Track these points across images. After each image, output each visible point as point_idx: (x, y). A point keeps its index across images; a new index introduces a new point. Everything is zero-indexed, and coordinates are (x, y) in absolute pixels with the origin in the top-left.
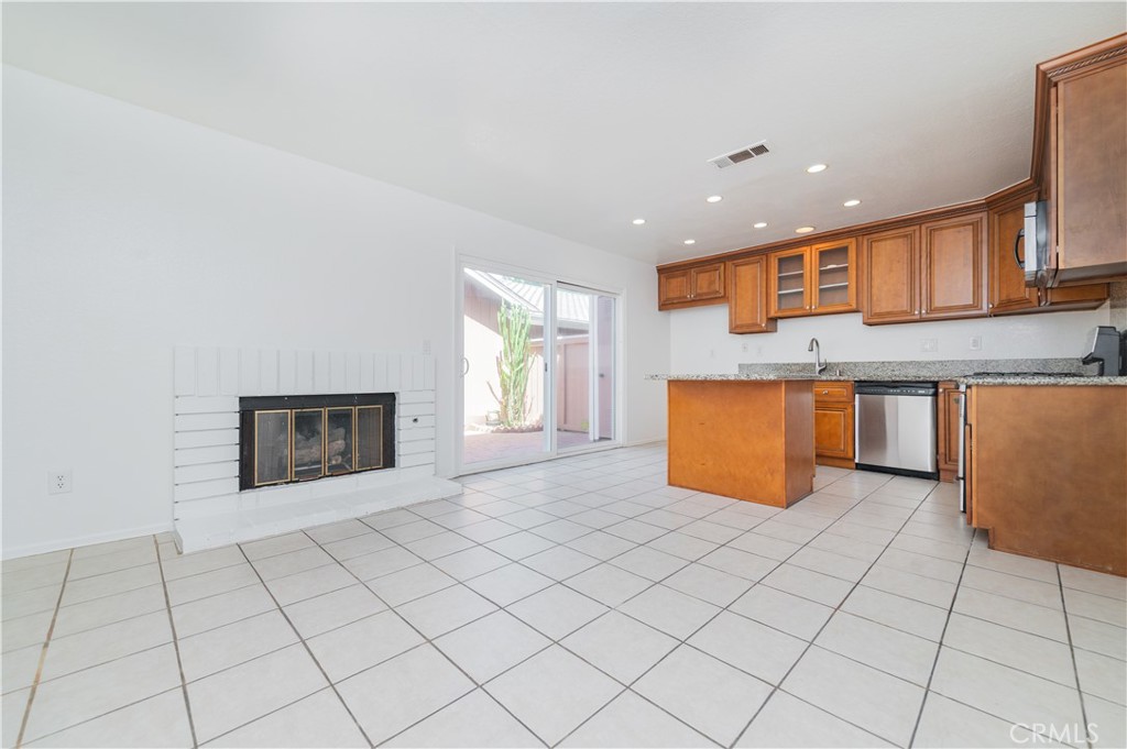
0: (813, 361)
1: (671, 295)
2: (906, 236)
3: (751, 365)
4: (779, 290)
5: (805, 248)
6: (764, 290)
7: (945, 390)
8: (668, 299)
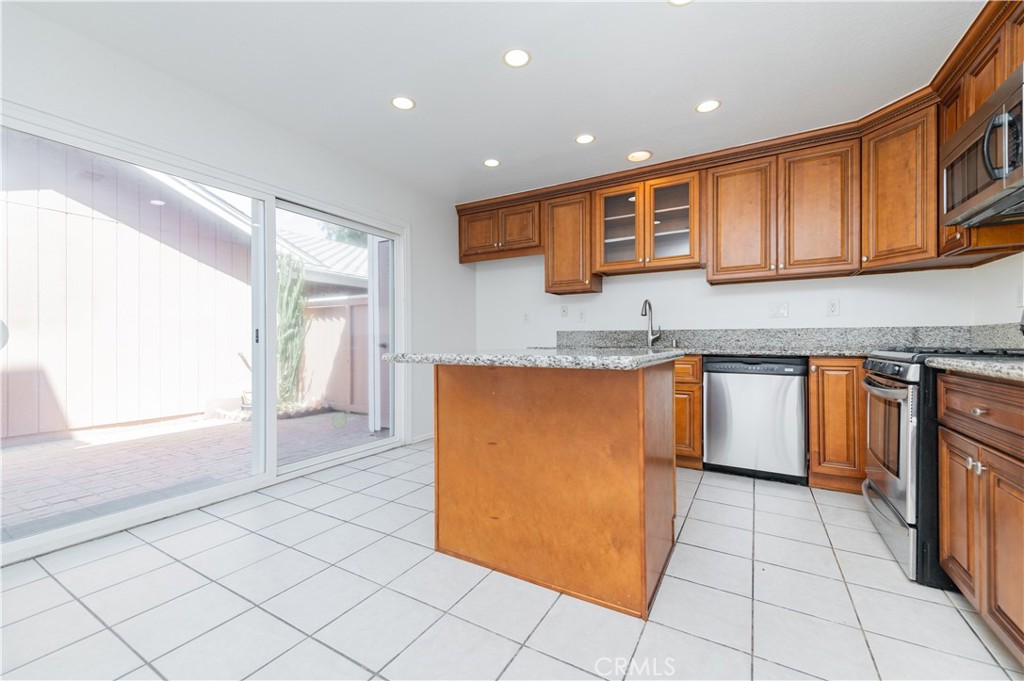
0: (645, 328)
1: (475, 243)
2: (758, 170)
3: (572, 333)
4: (606, 238)
5: (637, 185)
6: (588, 237)
7: (818, 367)
8: (470, 248)
